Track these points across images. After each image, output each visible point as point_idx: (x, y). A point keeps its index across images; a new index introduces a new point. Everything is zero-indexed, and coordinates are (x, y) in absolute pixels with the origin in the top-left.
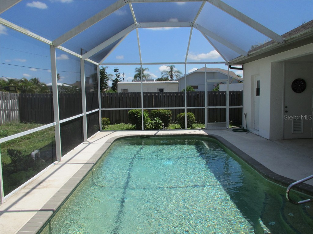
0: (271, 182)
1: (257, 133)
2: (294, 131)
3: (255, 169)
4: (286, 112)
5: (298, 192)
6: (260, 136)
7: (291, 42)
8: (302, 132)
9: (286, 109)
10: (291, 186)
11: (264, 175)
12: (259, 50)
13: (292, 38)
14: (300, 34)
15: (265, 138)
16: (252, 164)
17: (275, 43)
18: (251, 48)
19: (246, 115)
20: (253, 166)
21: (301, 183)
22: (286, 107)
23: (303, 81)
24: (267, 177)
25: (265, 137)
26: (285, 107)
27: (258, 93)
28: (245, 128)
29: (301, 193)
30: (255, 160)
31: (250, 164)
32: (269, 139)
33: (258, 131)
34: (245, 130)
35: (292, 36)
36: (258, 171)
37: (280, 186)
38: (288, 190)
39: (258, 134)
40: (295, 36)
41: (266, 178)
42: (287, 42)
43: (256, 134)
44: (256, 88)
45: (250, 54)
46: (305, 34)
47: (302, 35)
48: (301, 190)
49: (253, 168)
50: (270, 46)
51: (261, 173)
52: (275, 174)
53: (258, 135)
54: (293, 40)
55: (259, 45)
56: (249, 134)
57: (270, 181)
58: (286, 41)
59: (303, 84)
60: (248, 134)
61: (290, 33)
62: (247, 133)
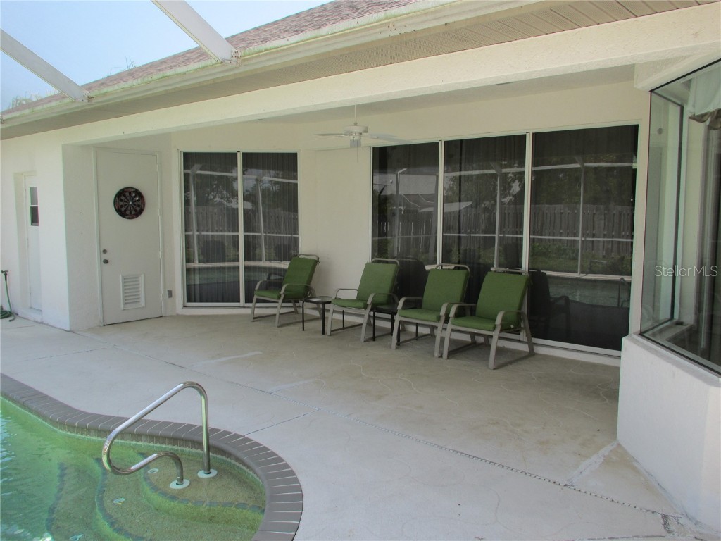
0: (73, 434)
1: (38, 317)
2: (126, 303)
3: (31, 410)
4: (106, 262)
5: (134, 443)
6: (47, 325)
7: (102, 102)
8: (143, 305)
9: (105, 257)
10: (113, 435)
11: (53, 422)
12: (27, 111)
13: (105, 94)
14: (120, 87)
15: (60, 329)
16: (23, 400)
17: (67, 100)
18: (13, 104)
19: (6, 275)
20: (24, 406)
21: (139, 420)
22: (105, 251)
23: (138, 193)
24: (61, 424)
25: (59, 326)
26: (102, 251)
27: (35, 219)
28: (6, 308)
29: (140, 443)
30: (31, 388)
31: (16, 402)
32: (68, 329)
33: (41, 311)
34: (6, 312)
35: (105, 90)
36: (39, 415)
37: (94, 438)
38: (106, 447)
39: (39, 321)
40: (110, 89)
41: (61, 428)
42: (94, 101)
43: (36, 322)
44: (29, 205)
45: (5, 117)
46: (130, 88)
47: (124, 91)
48: (138, 436)
49: (25, 409)
50: (54, 104)
51: (45, 418)
52: (81, 412)
53: (42, 323)
54: (105, 99)
55: (34, 100)
56: (17, 322)
57: (69, 433)
58: (90, 98)
59: (137, 199)
60: (14, 321)
61: (102, 83)
62: (10, 321)
